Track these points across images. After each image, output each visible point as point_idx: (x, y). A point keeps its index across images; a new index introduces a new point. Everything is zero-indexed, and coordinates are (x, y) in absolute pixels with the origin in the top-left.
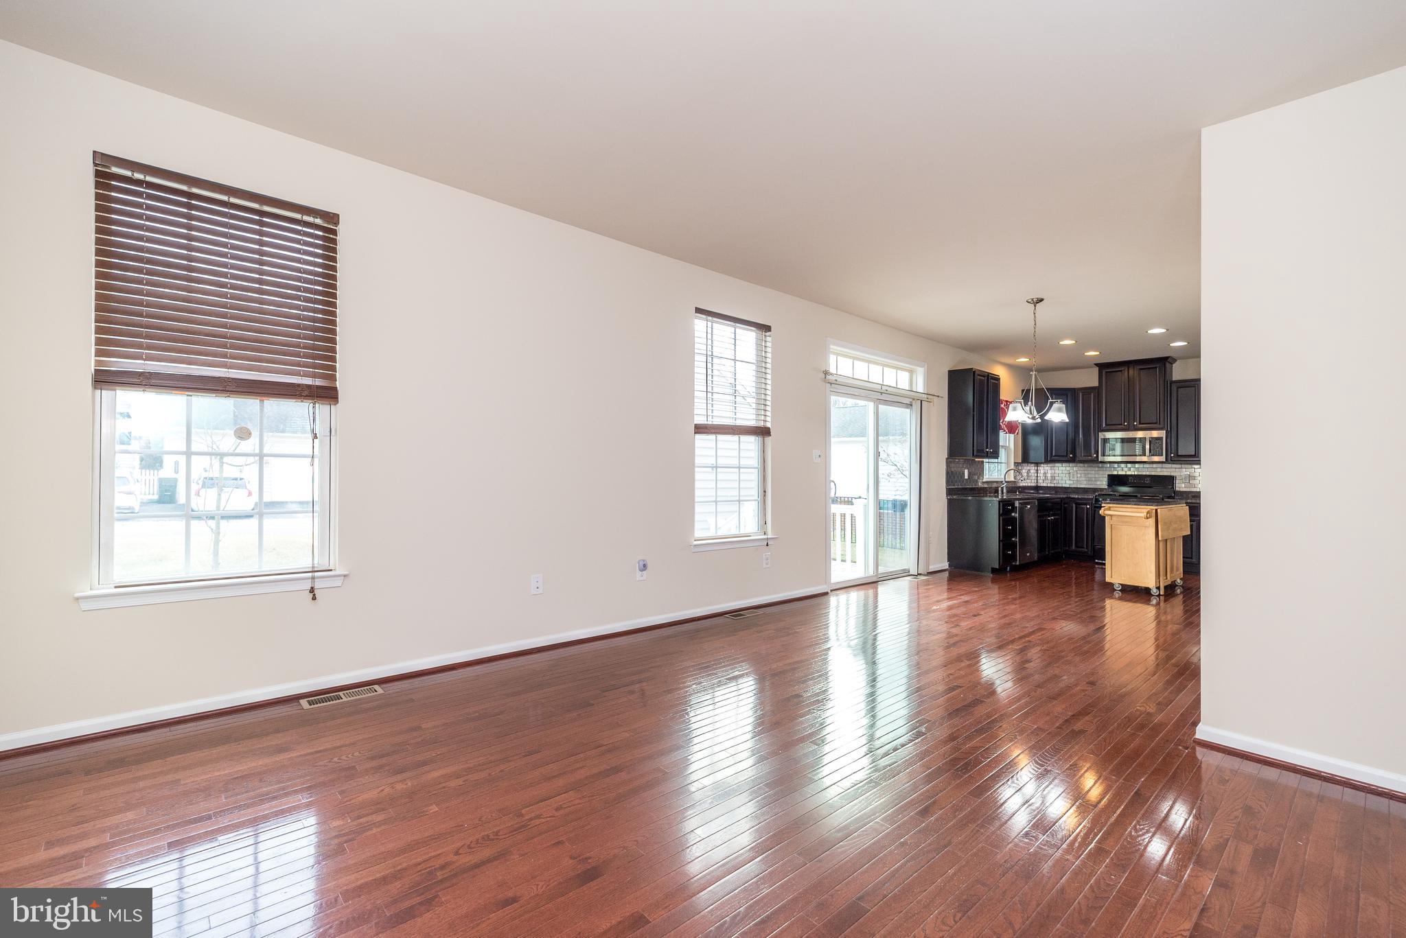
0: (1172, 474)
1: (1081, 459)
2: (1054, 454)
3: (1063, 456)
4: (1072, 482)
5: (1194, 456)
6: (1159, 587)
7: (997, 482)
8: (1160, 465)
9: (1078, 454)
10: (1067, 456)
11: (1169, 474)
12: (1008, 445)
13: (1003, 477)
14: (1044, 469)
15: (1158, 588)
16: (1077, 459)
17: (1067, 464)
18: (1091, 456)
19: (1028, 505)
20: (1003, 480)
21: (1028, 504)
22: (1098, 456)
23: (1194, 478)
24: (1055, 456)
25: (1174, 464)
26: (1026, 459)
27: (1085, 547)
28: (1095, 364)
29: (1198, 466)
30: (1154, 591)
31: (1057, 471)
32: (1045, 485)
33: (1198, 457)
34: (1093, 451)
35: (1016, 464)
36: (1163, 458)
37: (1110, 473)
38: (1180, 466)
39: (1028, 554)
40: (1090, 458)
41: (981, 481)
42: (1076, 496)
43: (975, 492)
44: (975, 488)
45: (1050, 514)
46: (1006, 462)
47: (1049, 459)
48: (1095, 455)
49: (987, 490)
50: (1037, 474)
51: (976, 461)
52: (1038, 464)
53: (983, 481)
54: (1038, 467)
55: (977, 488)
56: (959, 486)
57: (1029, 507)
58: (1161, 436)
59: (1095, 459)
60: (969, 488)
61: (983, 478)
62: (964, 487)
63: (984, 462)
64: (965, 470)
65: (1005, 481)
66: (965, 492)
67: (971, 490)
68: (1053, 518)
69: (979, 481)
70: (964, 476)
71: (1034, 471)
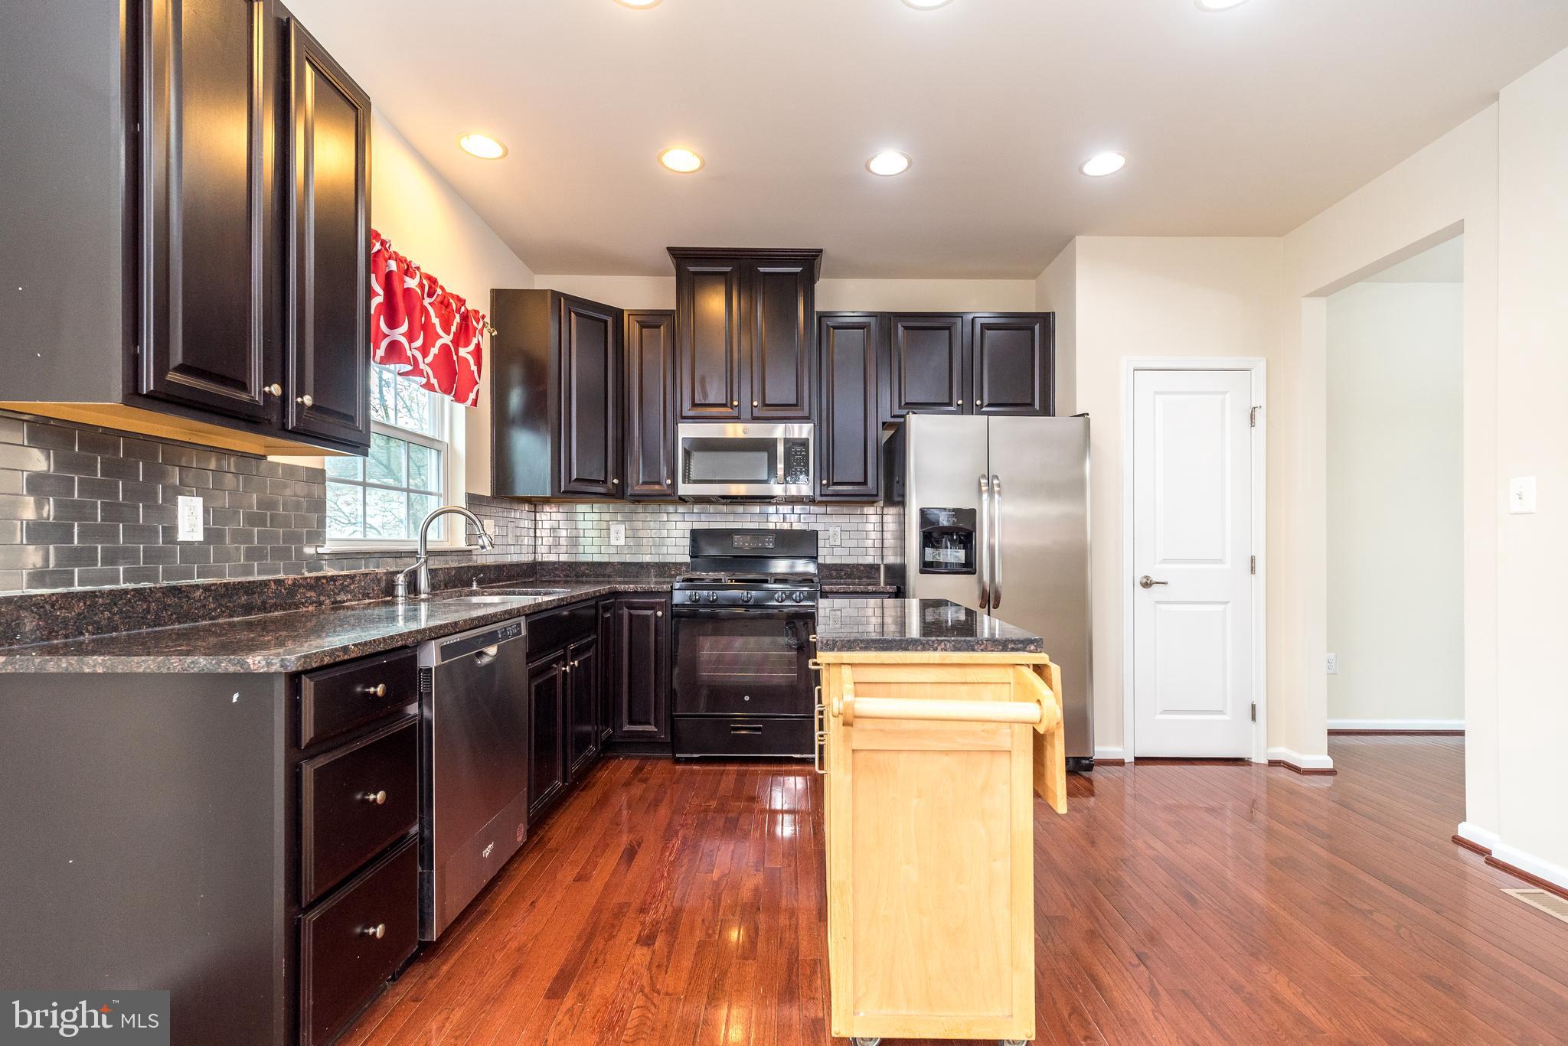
1: (640, 489)
2: (574, 476)
3: (597, 482)
4: (613, 550)
5: (864, 484)
7: (398, 555)
8: (787, 508)
9: (631, 478)
10: (605, 482)
11: (806, 527)
12: (447, 440)
14: (550, 517)
16: (629, 491)
17: (604, 507)
18: (659, 483)
19: (490, 644)
20: (418, 546)
21: (490, 639)
22: (674, 485)
23: (850, 534)
24: (577, 482)
26: (501, 486)
27: (652, 721)
28: (664, 249)
31: (581, 525)
32: (553, 558)
34: (664, 471)
35: (473, 500)
36: (811, 488)
37: (697, 526)
38: (823, 509)
40: (657, 487)
41: (309, 550)
42: (631, 587)
43: (264, 603)
44: (265, 583)
45: (569, 654)
46: (442, 491)
47: (563, 489)
48: (669, 482)
49: (343, 589)
50: (535, 532)
51: (278, 464)
52: (535, 505)
53: (320, 550)
54: (535, 512)
55: (278, 582)
56: (117, 582)
57: (492, 650)
58: (804, 436)
59: (669, 492)
60: (207, 588)
61: (317, 535)
62: (165, 584)
63: (329, 474)
64: (180, 498)
65: (427, 552)
66: (166, 607)
67: (223, 596)
68: (576, 663)
69: (299, 551)
70: (171, 531)
71: (526, 524)
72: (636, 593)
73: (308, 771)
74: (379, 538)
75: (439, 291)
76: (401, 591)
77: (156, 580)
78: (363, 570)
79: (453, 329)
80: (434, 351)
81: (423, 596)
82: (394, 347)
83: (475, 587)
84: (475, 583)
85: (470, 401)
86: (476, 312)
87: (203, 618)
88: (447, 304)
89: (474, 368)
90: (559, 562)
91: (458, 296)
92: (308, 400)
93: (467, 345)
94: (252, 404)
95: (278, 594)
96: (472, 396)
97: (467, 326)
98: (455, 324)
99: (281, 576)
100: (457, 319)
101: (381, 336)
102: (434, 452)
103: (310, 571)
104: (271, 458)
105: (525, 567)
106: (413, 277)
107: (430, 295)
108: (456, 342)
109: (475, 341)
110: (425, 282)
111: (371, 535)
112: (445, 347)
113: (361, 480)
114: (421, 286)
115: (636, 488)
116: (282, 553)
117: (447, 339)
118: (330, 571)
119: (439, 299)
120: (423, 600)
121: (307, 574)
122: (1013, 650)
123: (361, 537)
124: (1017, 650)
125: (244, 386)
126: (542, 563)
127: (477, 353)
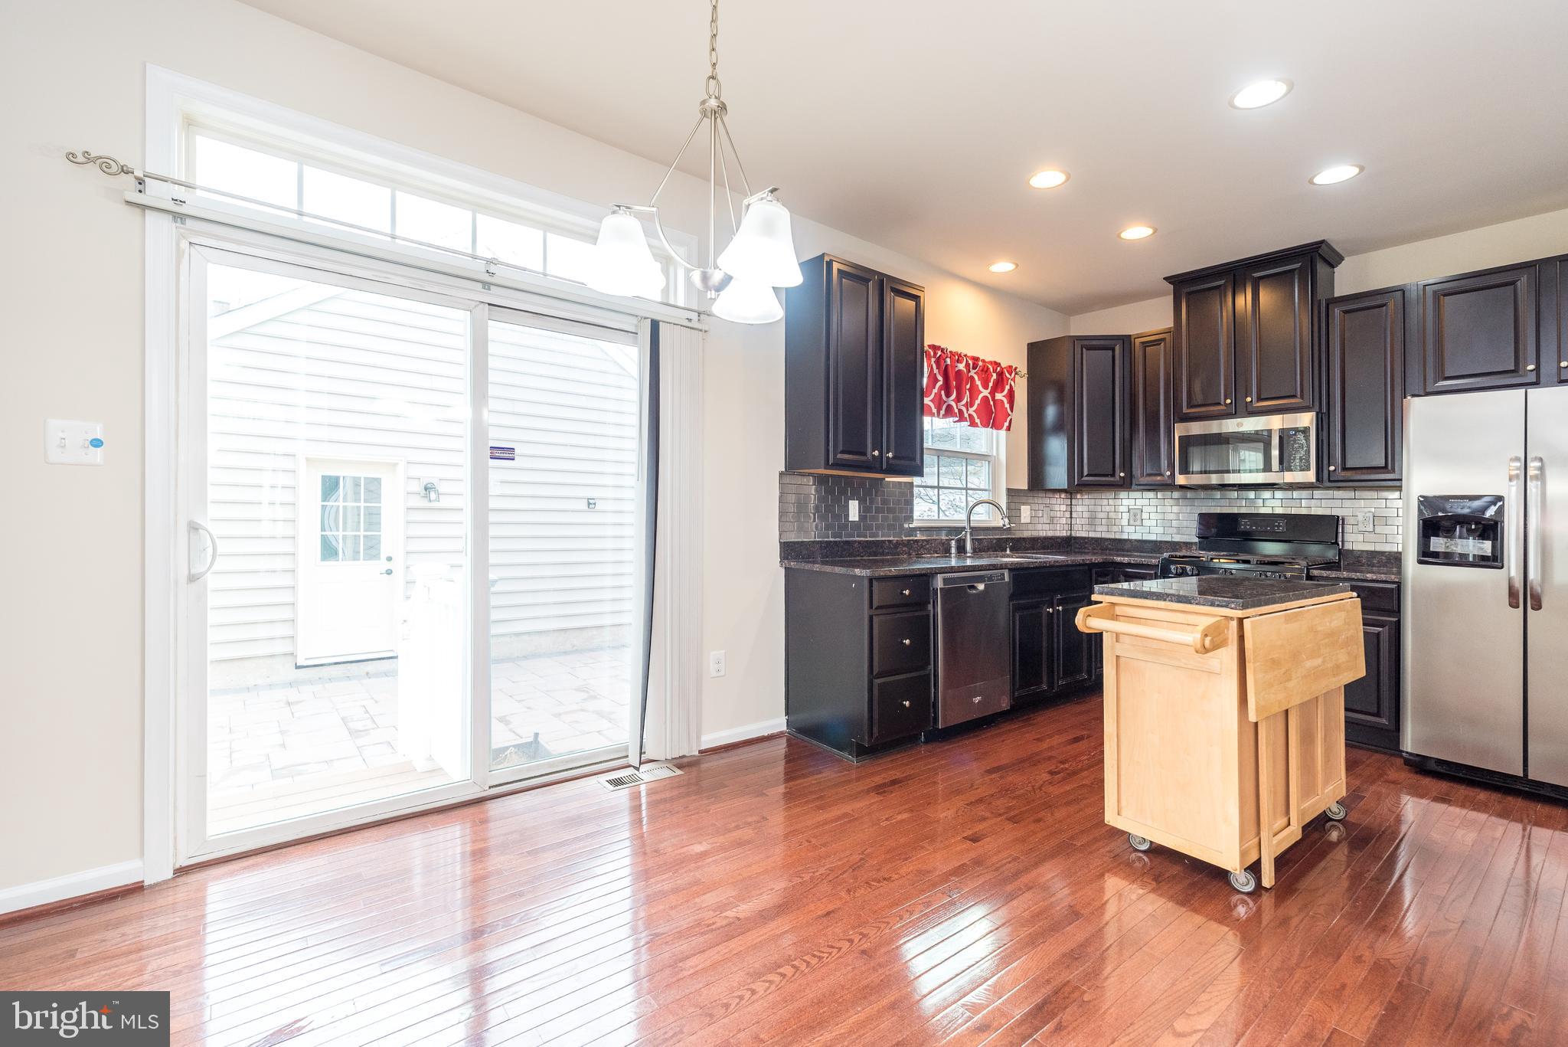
0: (1335, 512)
1: (1144, 480)
2: (1085, 473)
3: (1106, 475)
4: (1130, 529)
5: (1384, 469)
6: (1258, 862)
7: (957, 529)
8: (1305, 494)
9: (1136, 471)
10: (1113, 475)
11: (1327, 512)
12: (995, 454)
13: (964, 517)
14: (1084, 504)
15: (1255, 868)
16: (1135, 482)
18: (1161, 475)
19: (981, 582)
20: (965, 524)
21: (980, 579)
22: (1173, 475)
23: (1386, 520)
24: (1086, 476)
25: (1339, 488)
26: (1037, 481)
28: (1164, 279)
29: (1396, 494)
30: (1243, 882)
32: (1084, 534)
33: (1393, 471)
34: (1164, 464)
35: (1012, 493)
36: (1310, 476)
37: (1204, 510)
38: (1351, 494)
39: (977, 700)
40: (1159, 478)
41: (906, 526)
42: (1126, 560)
43: (883, 552)
44: (884, 541)
45: (1055, 601)
46: (991, 488)
47: (1076, 483)
48: (1168, 473)
49: (922, 546)
50: (1071, 514)
51: (890, 482)
52: (1071, 494)
53: (911, 526)
54: (1071, 499)
55: (890, 541)
56: (828, 538)
57: (981, 587)
58: (1306, 424)
59: (1170, 482)
60: (859, 542)
61: (910, 518)
62: (845, 539)
63: (915, 484)
64: (850, 501)
65: (971, 528)
66: (845, 550)
67: (866, 547)
68: (1060, 608)
69: (901, 526)
70: (847, 516)
71: (1063, 508)
72: (1129, 565)
73: (876, 620)
74: (947, 518)
75: (980, 363)
76: (953, 550)
77: (841, 537)
78: (935, 537)
79: (991, 384)
80: (978, 402)
81: (969, 555)
82: (949, 407)
83: (1008, 552)
84: (1008, 549)
85: (1005, 427)
86: (1010, 367)
87: (858, 556)
88: (984, 369)
89: (1007, 406)
90: (1088, 538)
91: (995, 362)
92: (890, 455)
93: (1002, 391)
94: (868, 461)
95: (889, 548)
96: (1006, 424)
97: (1002, 378)
98: (992, 381)
99: (891, 539)
100: (995, 376)
101: (942, 403)
102: (987, 462)
103: (906, 537)
104: (887, 479)
105: (1059, 540)
106: (961, 363)
107: (974, 368)
108: (992, 393)
109: (1007, 387)
110: (970, 362)
111: (942, 517)
112: (985, 398)
113: (936, 485)
114: (967, 365)
115: (1141, 479)
116: (891, 527)
117: (985, 393)
118: (919, 537)
119: (981, 368)
120: (969, 557)
121: (904, 538)
122: (1218, 606)
123: (936, 518)
124: (1222, 606)
125: (864, 454)
126: (1076, 538)
127: (1011, 396)
